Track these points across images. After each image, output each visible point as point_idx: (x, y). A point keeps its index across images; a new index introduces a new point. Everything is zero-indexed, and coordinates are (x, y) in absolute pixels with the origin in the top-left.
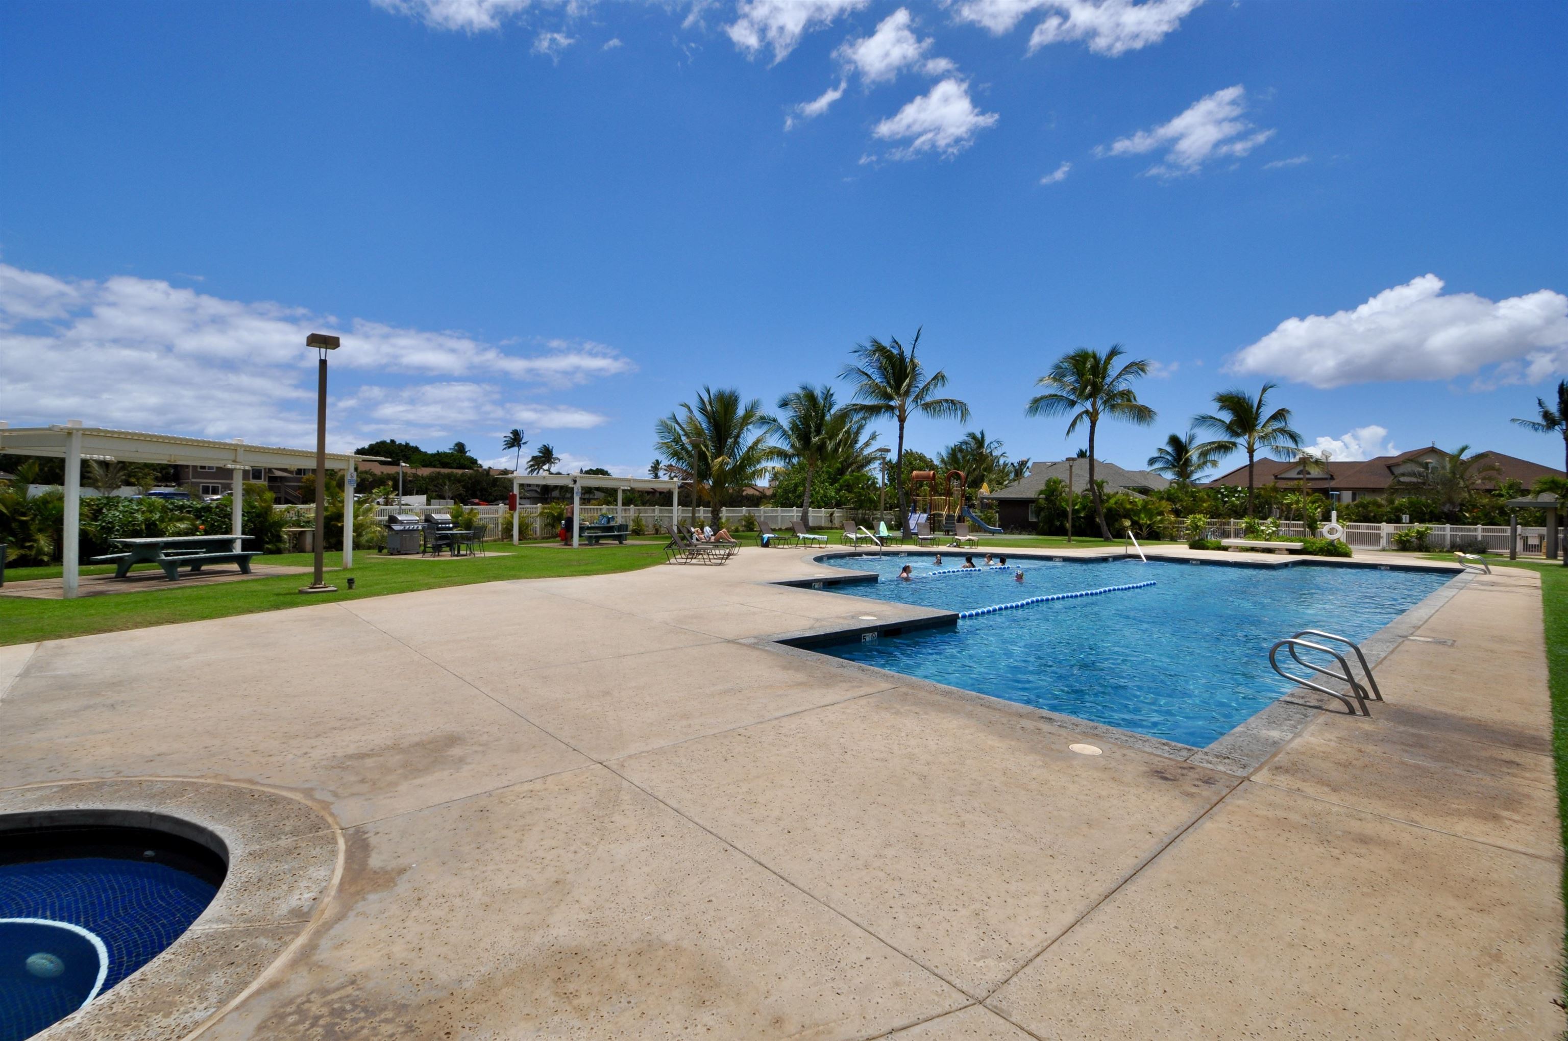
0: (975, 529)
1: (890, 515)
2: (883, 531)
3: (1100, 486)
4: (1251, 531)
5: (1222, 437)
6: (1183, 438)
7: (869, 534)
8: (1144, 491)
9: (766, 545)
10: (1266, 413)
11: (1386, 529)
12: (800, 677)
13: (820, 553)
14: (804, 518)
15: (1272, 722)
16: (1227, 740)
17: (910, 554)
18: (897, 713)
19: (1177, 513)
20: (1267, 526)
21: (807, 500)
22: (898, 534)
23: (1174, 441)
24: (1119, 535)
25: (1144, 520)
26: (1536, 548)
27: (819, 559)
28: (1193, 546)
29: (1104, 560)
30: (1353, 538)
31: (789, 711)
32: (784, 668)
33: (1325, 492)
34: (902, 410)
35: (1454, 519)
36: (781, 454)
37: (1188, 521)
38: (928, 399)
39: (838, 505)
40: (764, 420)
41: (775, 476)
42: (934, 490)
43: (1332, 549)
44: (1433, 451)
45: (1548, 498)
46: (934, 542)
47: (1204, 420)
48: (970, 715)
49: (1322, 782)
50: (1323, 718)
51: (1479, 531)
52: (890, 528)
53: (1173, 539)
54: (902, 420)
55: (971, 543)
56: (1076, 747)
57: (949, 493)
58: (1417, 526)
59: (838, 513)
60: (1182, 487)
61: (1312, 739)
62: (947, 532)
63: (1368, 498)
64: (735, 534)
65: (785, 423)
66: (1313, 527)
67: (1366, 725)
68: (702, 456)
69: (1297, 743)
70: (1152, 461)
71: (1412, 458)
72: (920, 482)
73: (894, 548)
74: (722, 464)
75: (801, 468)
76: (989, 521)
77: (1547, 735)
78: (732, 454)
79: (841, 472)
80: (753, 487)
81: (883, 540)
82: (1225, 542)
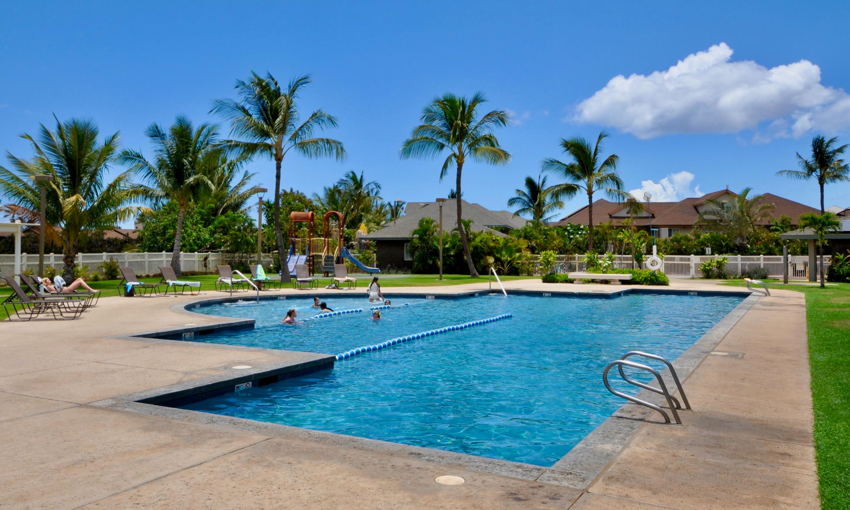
0: (354, 269)
1: (269, 259)
2: (261, 274)
3: (467, 225)
4: (592, 265)
5: (569, 180)
6: (537, 181)
7: (245, 277)
8: (505, 230)
9: (130, 294)
10: (601, 159)
11: (695, 260)
12: (164, 438)
13: (192, 300)
14: (175, 264)
15: (606, 437)
16: (570, 457)
17: (289, 297)
18: (270, 465)
19: (532, 250)
20: (604, 260)
21: (177, 243)
22: (277, 277)
23: (530, 183)
24: (484, 271)
25: (505, 257)
26: (802, 273)
27: (190, 308)
28: (546, 280)
29: (471, 295)
30: (671, 269)
31: (152, 477)
32: (146, 429)
33: (647, 228)
34: (279, 147)
35: (742, 250)
36: (146, 193)
37: (541, 257)
38: (306, 138)
39: (213, 248)
40: (127, 156)
41: (142, 218)
42: (313, 230)
43: (654, 279)
44: (727, 193)
45: (810, 232)
46: (312, 284)
47: (552, 164)
48: (343, 459)
49: (645, 487)
50: (646, 428)
51: (761, 260)
52: (268, 271)
53: (530, 274)
54: (279, 159)
55: (349, 284)
56: (442, 479)
57: (328, 234)
58: (718, 257)
59: (212, 257)
60: (536, 225)
61: (638, 449)
62: (327, 274)
63: (681, 234)
64: (95, 282)
65: (152, 160)
66: (639, 259)
67: (678, 432)
68: (52, 196)
69: (624, 455)
70: (512, 202)
71: (712, 199)
72: (299, 222)
73: (272, 292)
74: (76, 204)
75: (170, 209)
76: (367, 261)
77: (810, 429)
78: (89, 195)
79: (214, 212)
80: (117, 230)
81: (260, 284)
82: (571, 275)
